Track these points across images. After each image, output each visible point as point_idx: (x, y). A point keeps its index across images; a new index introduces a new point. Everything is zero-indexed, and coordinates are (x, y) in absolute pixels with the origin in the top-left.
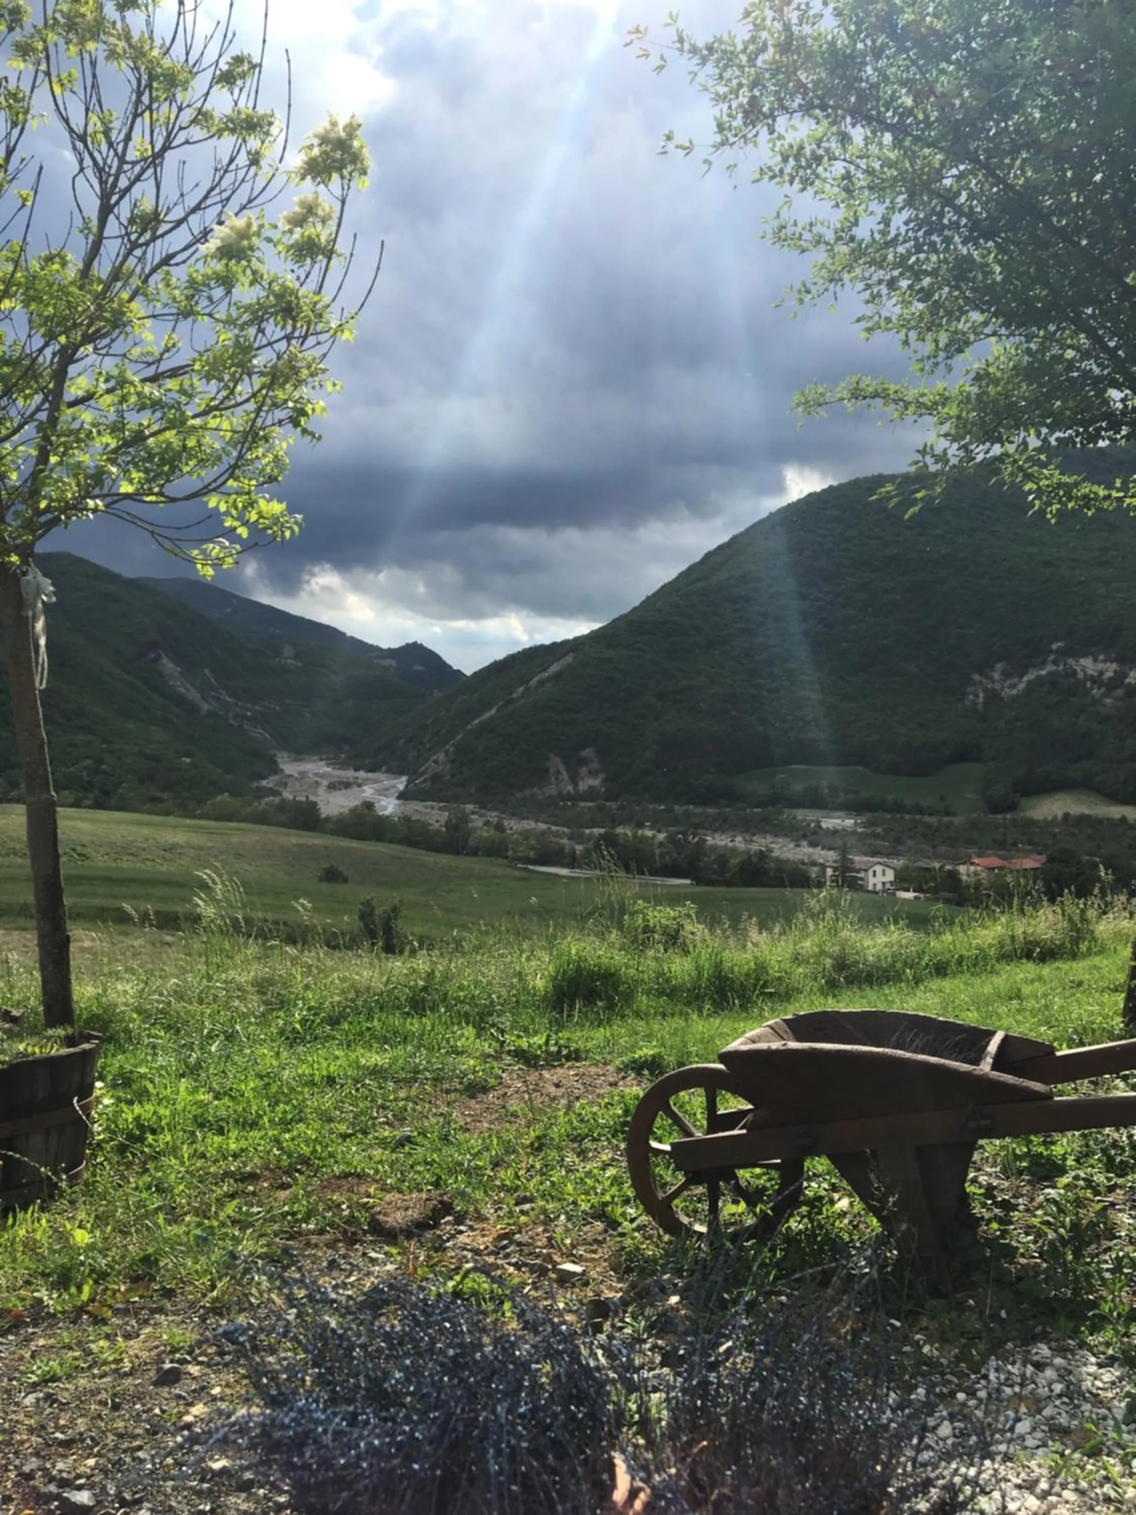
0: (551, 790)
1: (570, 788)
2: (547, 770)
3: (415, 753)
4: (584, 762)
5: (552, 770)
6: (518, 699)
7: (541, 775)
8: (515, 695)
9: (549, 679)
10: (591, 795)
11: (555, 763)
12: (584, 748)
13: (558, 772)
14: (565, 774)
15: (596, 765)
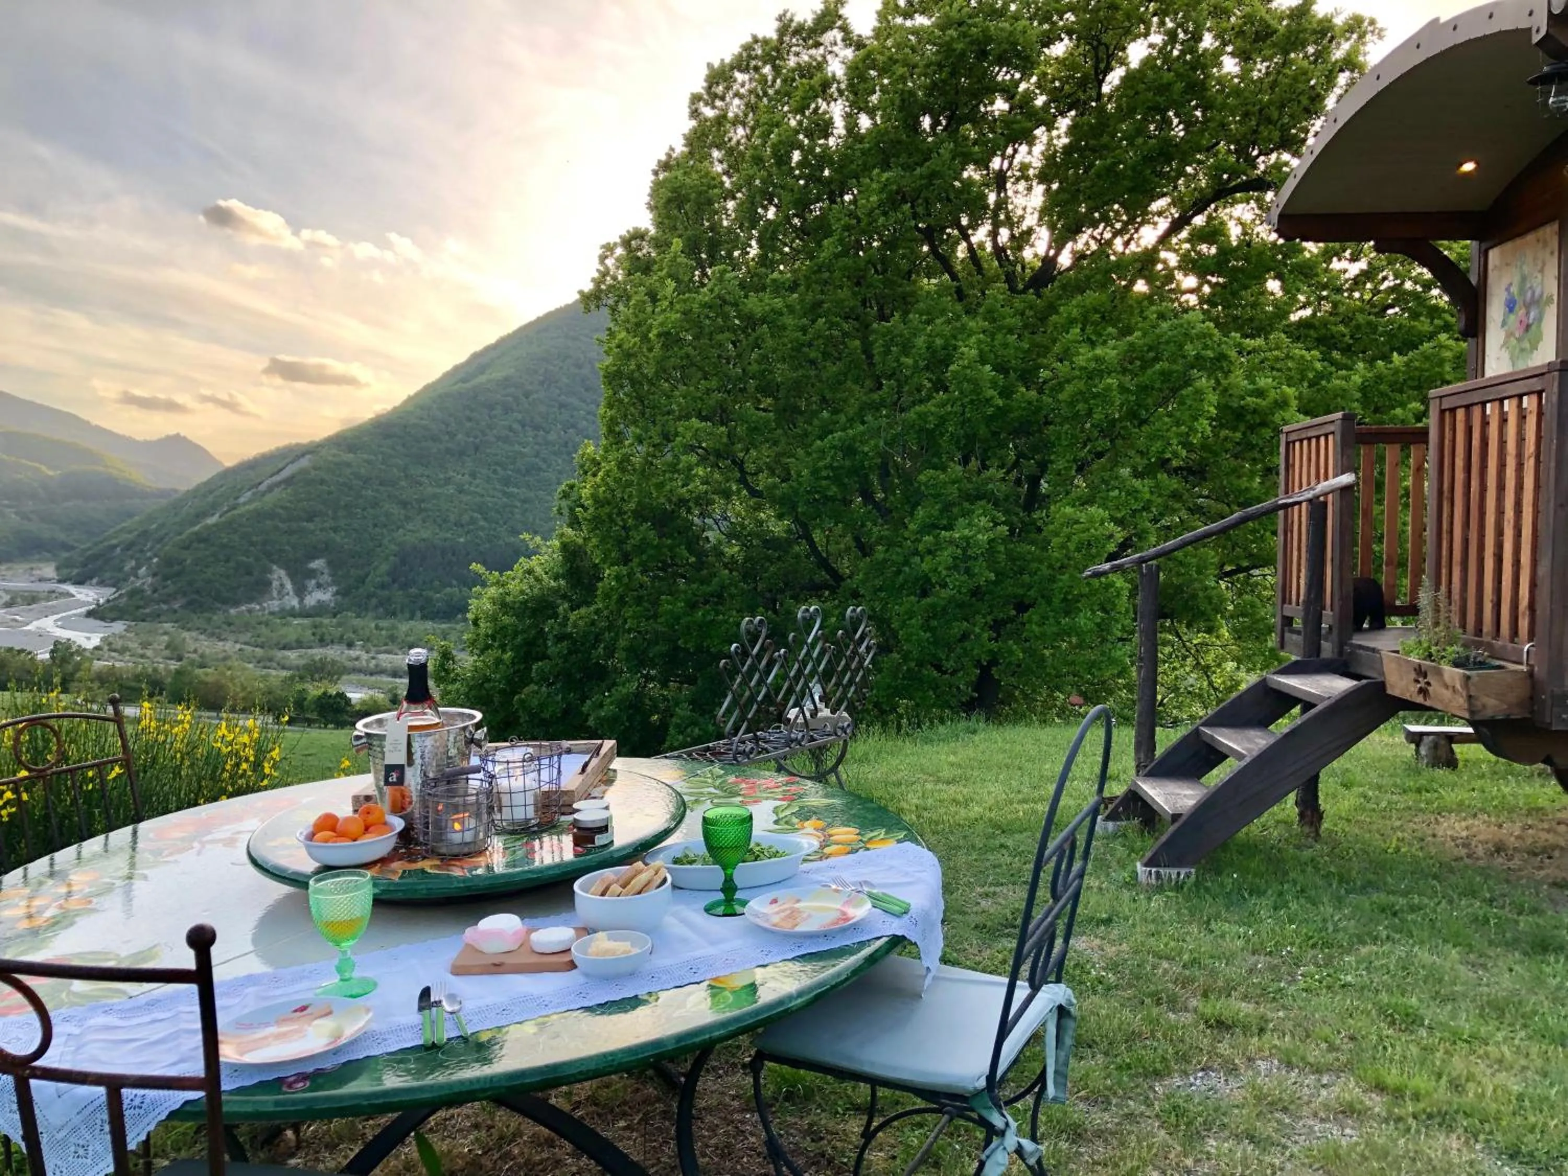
0: (274, 605)
1: (295, 602)
2: (269, 583)
3: (133, 563)
4: (312, 574)
5: (275, 584)
6: (245, 504)
7: (261, 588)
8: (242, 500)
9: (278, 484)
10: (320, 610)
11: (279, 575)
12: (313, 558)
13: (282, 585)
14: (289, 586)
15: (326, 578)
